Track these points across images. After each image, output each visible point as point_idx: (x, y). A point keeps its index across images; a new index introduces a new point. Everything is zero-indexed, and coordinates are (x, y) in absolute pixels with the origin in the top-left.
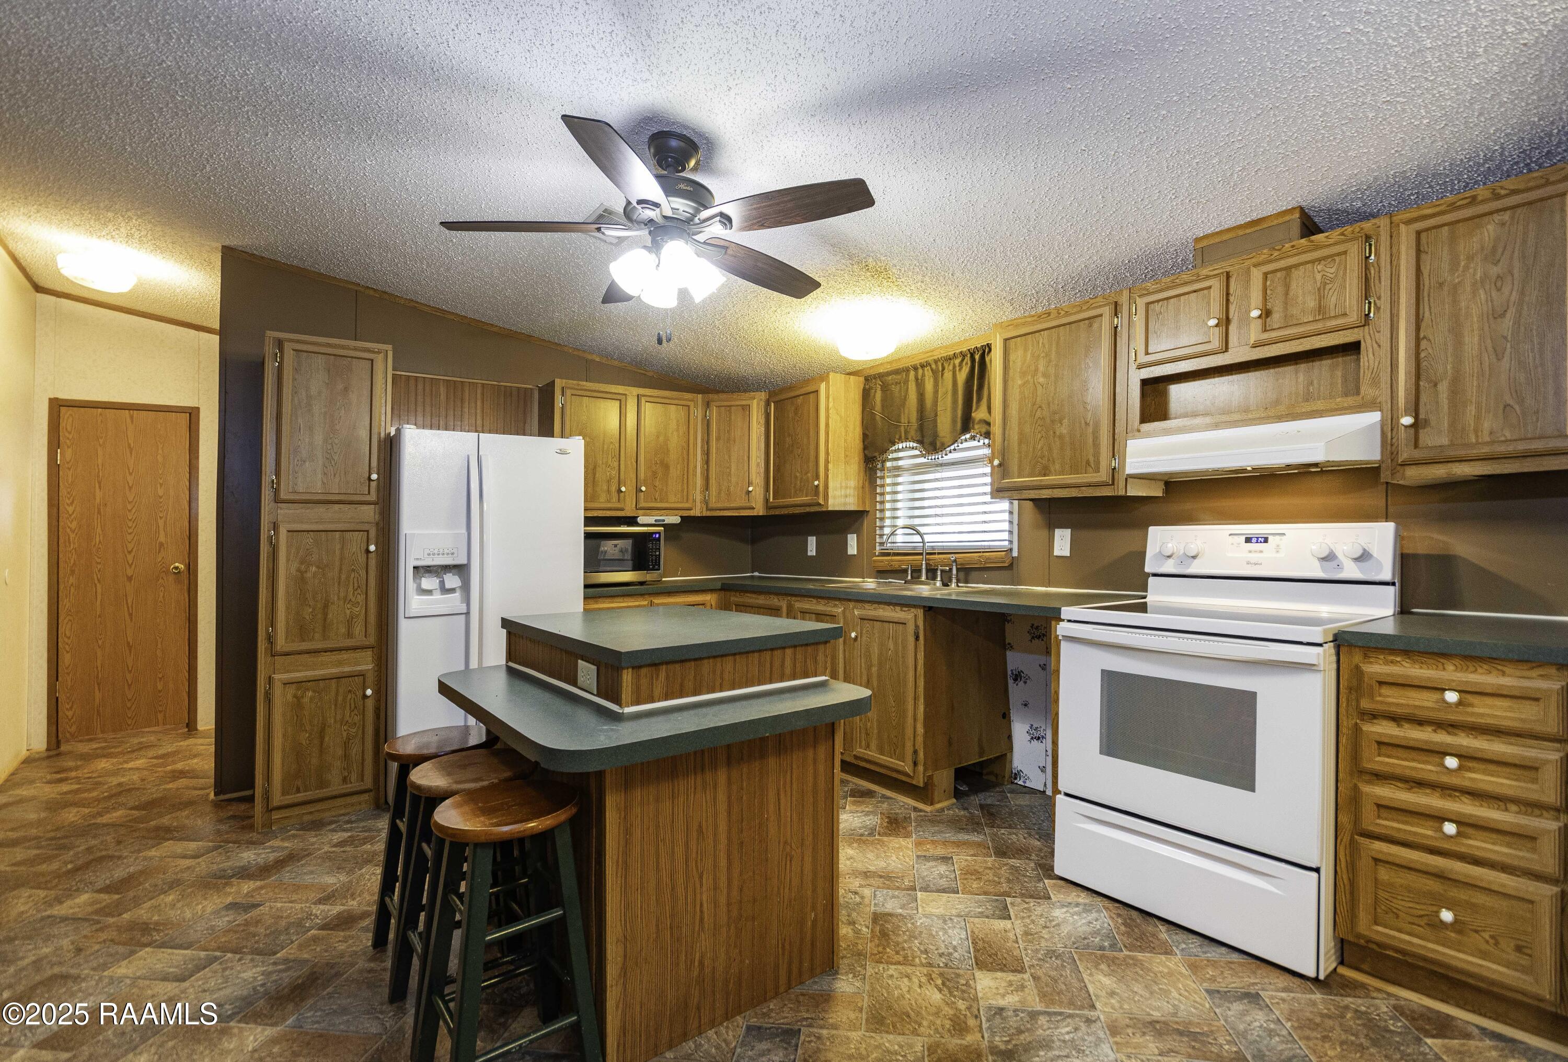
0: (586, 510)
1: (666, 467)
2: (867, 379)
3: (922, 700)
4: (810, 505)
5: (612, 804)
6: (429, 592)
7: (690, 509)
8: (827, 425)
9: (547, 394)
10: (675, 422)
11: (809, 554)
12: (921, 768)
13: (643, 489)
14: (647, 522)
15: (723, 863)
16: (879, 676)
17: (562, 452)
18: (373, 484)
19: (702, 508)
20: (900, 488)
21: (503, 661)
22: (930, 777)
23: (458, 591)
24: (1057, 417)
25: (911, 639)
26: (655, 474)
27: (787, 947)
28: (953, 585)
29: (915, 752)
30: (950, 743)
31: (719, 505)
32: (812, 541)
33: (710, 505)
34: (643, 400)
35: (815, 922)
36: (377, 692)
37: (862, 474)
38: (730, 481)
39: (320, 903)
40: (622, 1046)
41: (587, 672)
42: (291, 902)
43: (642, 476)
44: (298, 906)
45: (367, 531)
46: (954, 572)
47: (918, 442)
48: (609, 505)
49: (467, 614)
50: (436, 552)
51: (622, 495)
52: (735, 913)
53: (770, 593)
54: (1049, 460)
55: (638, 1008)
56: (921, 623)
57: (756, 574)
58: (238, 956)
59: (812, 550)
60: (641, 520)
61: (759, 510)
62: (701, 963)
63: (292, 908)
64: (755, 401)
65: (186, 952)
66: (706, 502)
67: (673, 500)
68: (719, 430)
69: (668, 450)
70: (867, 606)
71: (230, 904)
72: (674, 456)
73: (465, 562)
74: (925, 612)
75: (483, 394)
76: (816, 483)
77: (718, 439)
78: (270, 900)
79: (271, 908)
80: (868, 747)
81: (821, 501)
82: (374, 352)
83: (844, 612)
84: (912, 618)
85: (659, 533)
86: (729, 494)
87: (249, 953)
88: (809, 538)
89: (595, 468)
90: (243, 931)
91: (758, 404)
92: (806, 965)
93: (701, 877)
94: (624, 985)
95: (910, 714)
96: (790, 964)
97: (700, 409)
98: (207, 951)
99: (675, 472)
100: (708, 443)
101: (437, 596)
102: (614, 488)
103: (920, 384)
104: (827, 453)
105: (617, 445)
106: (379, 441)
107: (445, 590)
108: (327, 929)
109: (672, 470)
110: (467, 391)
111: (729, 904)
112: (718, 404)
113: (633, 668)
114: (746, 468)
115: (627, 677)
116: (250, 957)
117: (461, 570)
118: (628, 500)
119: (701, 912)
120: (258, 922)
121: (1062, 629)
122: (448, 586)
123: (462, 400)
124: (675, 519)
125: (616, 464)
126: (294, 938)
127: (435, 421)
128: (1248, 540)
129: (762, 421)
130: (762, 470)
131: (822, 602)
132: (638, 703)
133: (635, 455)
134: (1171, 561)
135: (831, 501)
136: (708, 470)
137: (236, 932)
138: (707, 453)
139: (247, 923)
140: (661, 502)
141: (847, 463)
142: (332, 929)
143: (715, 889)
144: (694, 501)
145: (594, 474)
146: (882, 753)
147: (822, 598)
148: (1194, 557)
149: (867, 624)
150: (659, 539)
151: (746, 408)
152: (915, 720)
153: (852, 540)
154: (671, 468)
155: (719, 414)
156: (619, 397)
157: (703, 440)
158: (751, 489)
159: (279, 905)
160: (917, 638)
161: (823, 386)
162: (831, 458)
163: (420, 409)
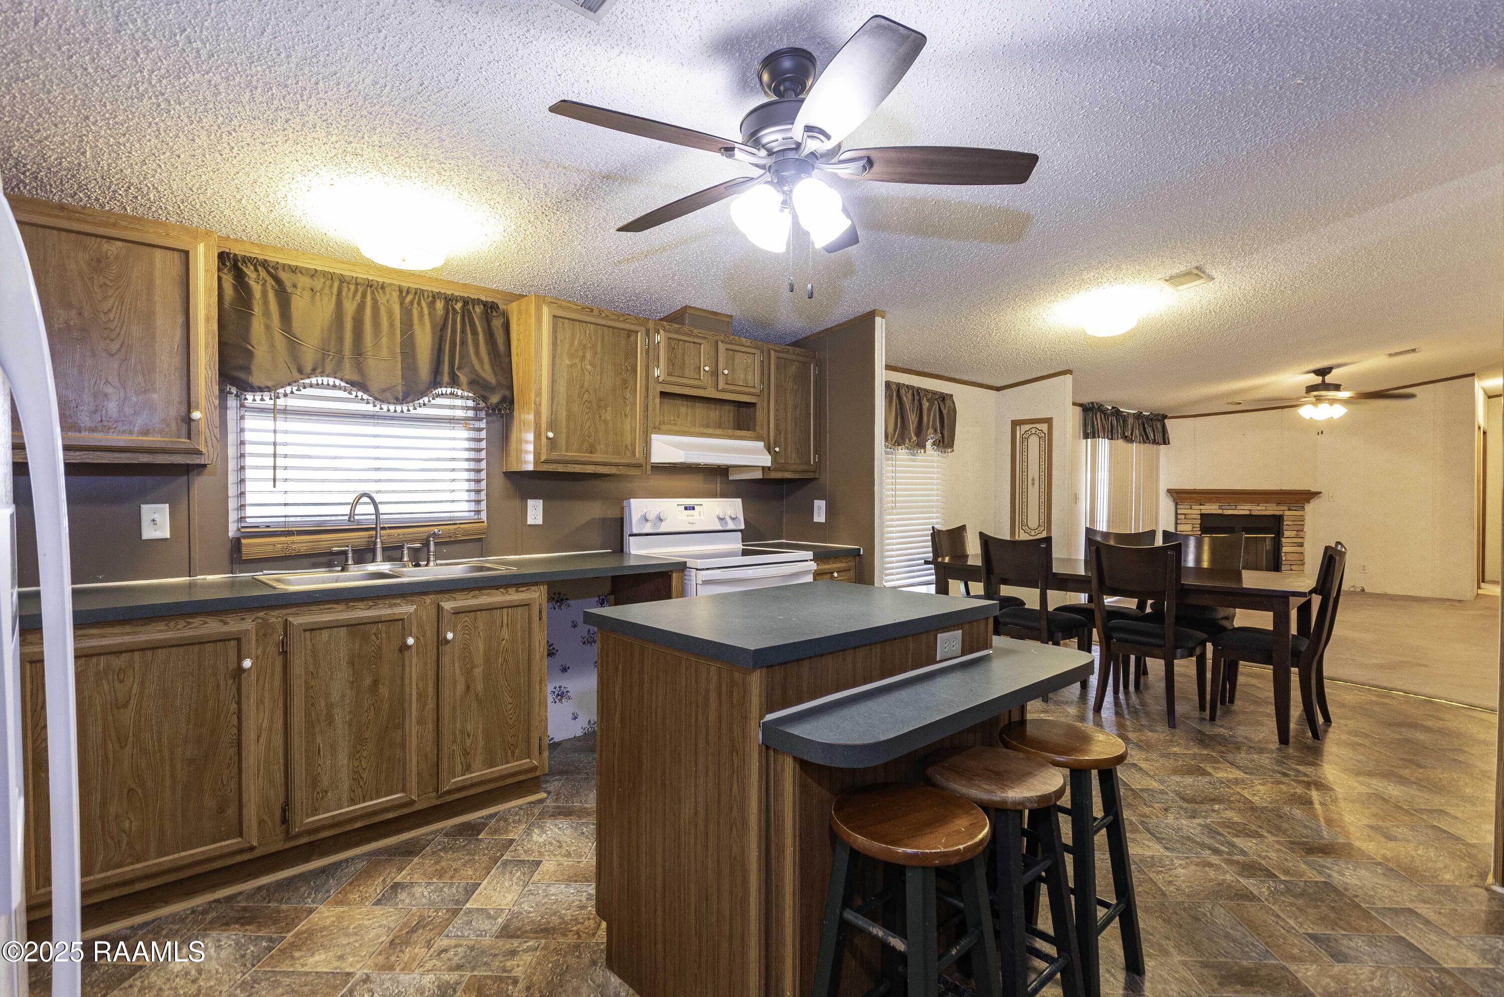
24: (603, 403)
39: (1254, 897)
42: (1278, 916)
44: (1275, 908)
54: (595, 440)
58: (1356, 900)
63: (1282, 911)
65: (1403, 935)
71: (1339, 961)
78: (1297, 935)
79: (1301, 924)
87: (1346, 896)
90: (1341, 920)
98: (1383, 923)
108: (1270, 872)
116: (1346, 893)
120: (1323, 919)
126: (1302, 883)
137: (1349, 923)
139: (1334, 925)
142: (1267, 870)
159: (1292, 922)
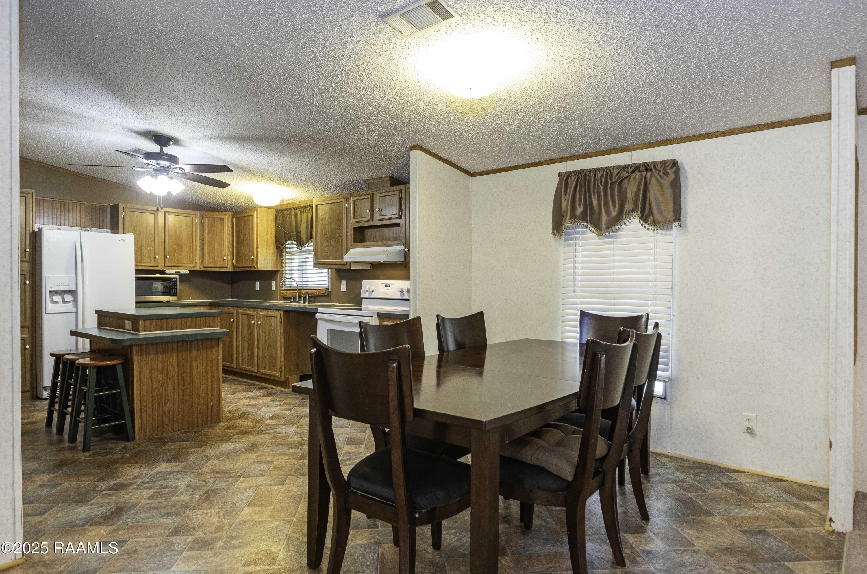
0: (136, 266)
1: (181, 247)
2: (277, 211)
3: (283, 347)
4: (251, 267)
5: (136, 360)
6: (57, 302)
7: (194, 267)
8: (257, 231)
9: (115, 209)
10: (185, 225)
11: (256, 290)
12: (283, 374)
13: (168, 257)
14: (171, 273)
15: (176, 381)
16: (269, 339)
17: (123, 241)
18: (27, 254)
19: (200, 266)
20: (294, 261)
21: (97, 326)
22: (287, 378)
23: (71, 302)
25: (279, 323)
26: (174, 250)
27: (201, 412)
28: (307, 303)
29: (281, 368)
30: (297, 365)
31: (209, 265)
32: (257, 283)
33: (205, 265)
34: (167, 214)
35: (212, 406)
36: (31, 347)
37: (276, 254)
38: (214, 254)
40: (140, 431)
41: (128, 324)
43: (167, 250)
45: (25, 275)
46: (307, 297)
47: (296, 241)
48: (150, 264)
49: (77, 313)
50: (60, 284)
51: (156, 259)
52: (181, 398)
53: (229, 307)
55: (146, 421)
56: (282, 316)
57: (234, 299)
59: (257, 288)
60: (167, 271)
61: (230, 268)
62: (168, 412)
64: (227, 217)
66: (202, 264)
67: (185, 263)
68: (208, 230)
69: (181, 238)
70: (265, 310)
72: (184, 241)
73: (74, 289)
74: (284, 312)
75: (80, 208)
76: (252, 257)
77: (208, 234)
80: (265, 369)
81: (255, 266)
82: (26, 193)
83: (257, 313)
84: (278, 314)
85: (176, 278)
86: (214, 260)
88: (256, 282)
89: (141, 246)
91: (228, 218)
92: (209, 419)
93: (168, 385)
94: (141, 413)
95: (279, 352)
96: (203, 417)
97: (199, 219)
99: (185, 249)
100: (203, 235)
101: (61, 304)
102: (152, 256)
103: (296, 215)
104: (257, 244)
105: (154, 236)
106: (30, 234)
107: (64, 301)
109: (184, 248)
110: (71, 207)
111: (178, 395)
112: (207, 216)
113: (143, 320)
114: (223, 248)
115: (141, 323)
117: (73, 293)
118: (160, 262)
119: (168, 396)
121: (317, 316)
122: (66, 300)
123: (69, 211)
124: (186, 272)
125: (153, 245)
127: (54, 220)
128: (386, 286)
129: (231, 226)
130: (231, 249)
131: (249, 309)
132: (145, 332)
133: (163, 240)
134: (367, 293)
135: (259, 266)
136: (203, 248)
138: (202, 240)
140: (178, 263)
141: (267, 248)
143: (173, 390)
144: (196, 263)
145: (141, 249)
146: (270, 370)
147: (249, 308)
148: (373, 291)
149: (265, 318)
150: (176, 281)
151: (222, 220)
152: (281, 356)
153: (273, 283)
154: (183, 247)
155: (209, 222)
156: (154, 212)
157: (200, 234)
158: (225, 258)
160: (281, 323)
161: (255, 214)
162: (259, 246)
163: (46, 215)
